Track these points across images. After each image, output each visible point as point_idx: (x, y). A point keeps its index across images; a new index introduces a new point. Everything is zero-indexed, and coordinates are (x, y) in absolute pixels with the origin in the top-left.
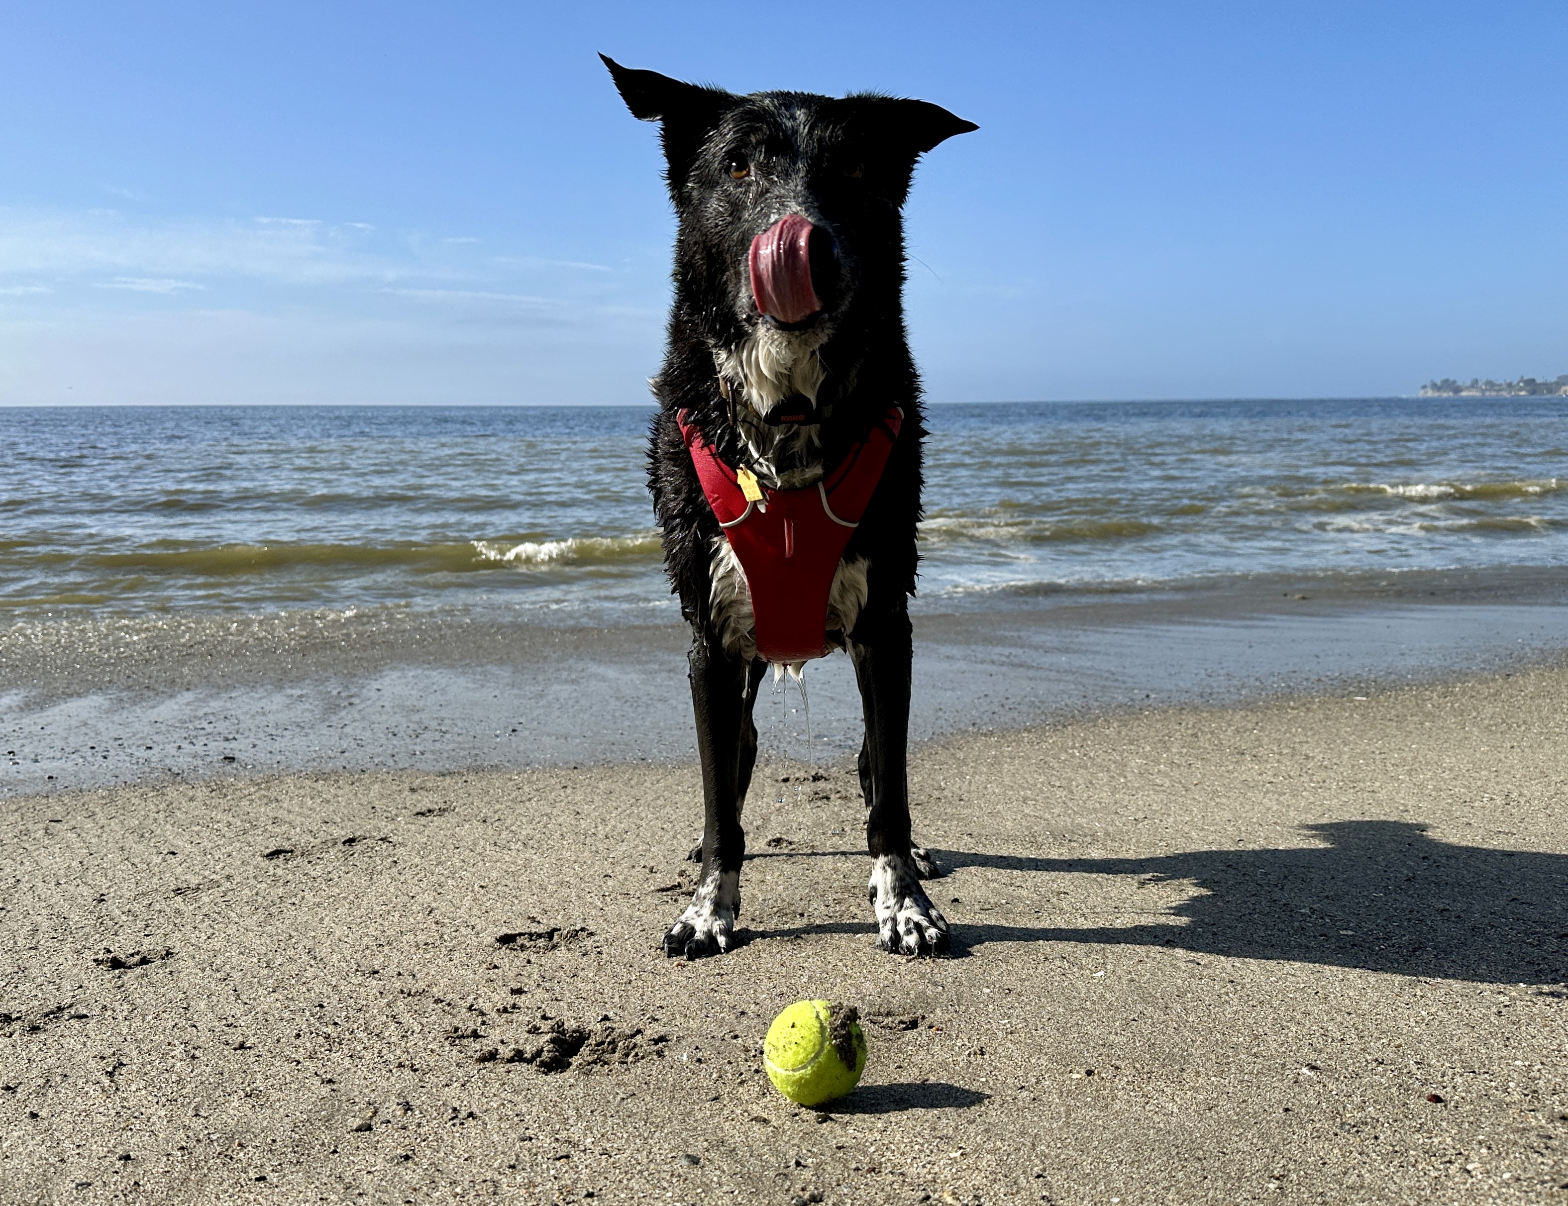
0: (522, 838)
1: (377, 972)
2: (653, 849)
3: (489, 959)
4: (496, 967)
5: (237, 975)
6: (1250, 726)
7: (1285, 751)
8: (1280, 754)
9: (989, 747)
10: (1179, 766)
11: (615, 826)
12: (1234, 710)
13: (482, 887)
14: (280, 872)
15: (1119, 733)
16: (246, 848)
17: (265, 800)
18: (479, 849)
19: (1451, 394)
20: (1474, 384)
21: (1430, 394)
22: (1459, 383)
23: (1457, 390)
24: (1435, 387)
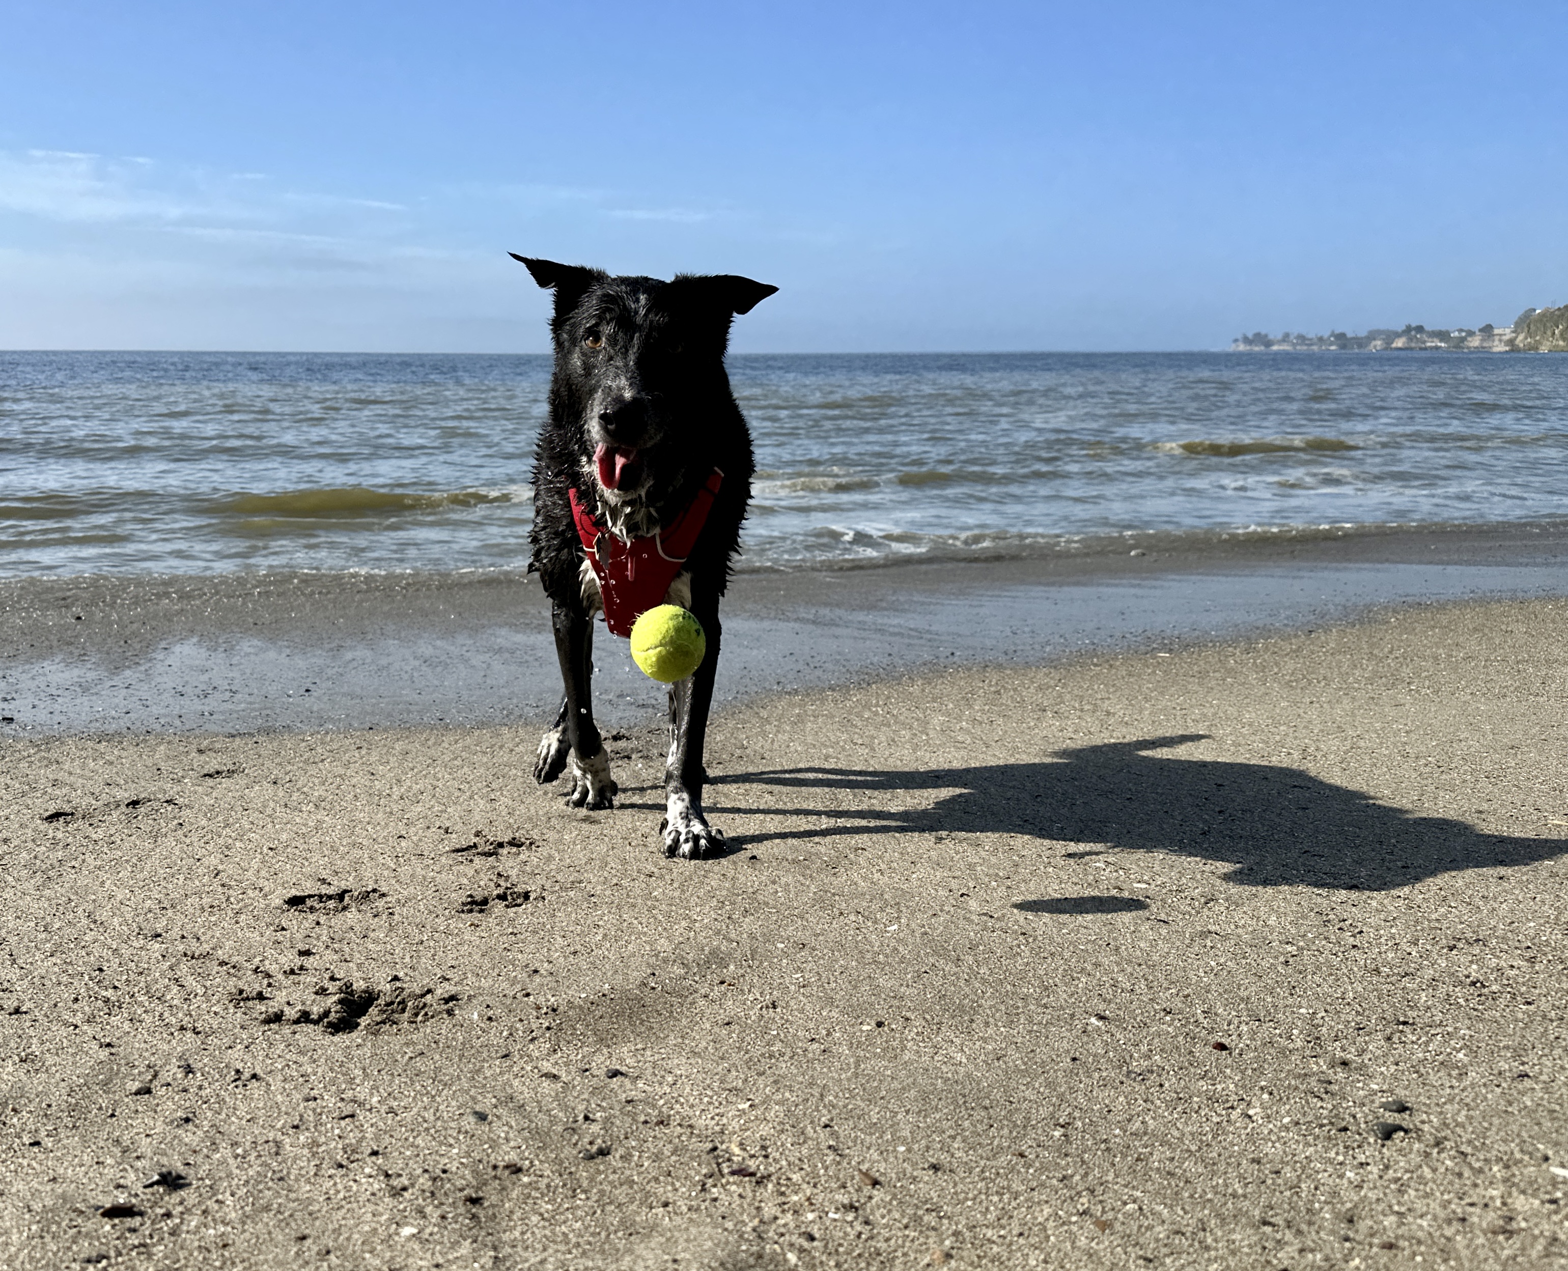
0: (314, 799)
1: (160, 935)
2: (449, 810)
3: (277, 921)
4: (283, 929)
5: (13, 940)
6: (1052, 683)
7: (1086, 707)
8: (1082, 710)
9: (792, 705)
10: (981, 723)
11: (410, 787)
12: (1038, 667)
13: (271, 849)
14: (60, 835)
15: (923, 690)
16: (25, 811)
17: (45, 762)
18: (269, 811)
19: (1263, 348)
20: (1286, 338)
21: (1242, 347)
22: (1271, 337)
23: (1268, 344)
24: (1247, 340)
